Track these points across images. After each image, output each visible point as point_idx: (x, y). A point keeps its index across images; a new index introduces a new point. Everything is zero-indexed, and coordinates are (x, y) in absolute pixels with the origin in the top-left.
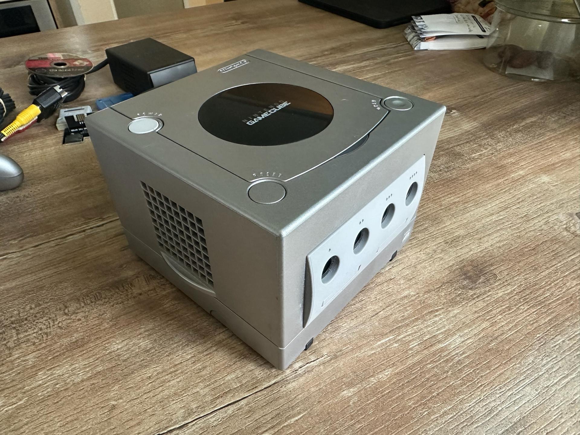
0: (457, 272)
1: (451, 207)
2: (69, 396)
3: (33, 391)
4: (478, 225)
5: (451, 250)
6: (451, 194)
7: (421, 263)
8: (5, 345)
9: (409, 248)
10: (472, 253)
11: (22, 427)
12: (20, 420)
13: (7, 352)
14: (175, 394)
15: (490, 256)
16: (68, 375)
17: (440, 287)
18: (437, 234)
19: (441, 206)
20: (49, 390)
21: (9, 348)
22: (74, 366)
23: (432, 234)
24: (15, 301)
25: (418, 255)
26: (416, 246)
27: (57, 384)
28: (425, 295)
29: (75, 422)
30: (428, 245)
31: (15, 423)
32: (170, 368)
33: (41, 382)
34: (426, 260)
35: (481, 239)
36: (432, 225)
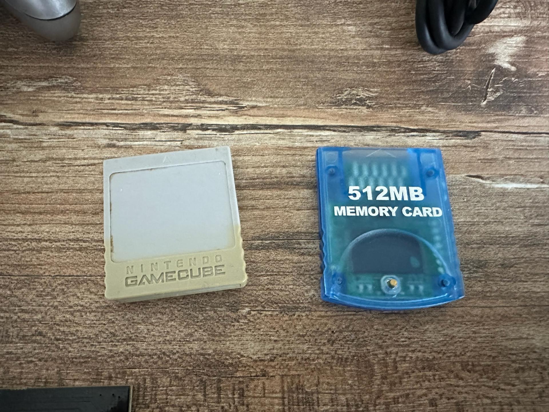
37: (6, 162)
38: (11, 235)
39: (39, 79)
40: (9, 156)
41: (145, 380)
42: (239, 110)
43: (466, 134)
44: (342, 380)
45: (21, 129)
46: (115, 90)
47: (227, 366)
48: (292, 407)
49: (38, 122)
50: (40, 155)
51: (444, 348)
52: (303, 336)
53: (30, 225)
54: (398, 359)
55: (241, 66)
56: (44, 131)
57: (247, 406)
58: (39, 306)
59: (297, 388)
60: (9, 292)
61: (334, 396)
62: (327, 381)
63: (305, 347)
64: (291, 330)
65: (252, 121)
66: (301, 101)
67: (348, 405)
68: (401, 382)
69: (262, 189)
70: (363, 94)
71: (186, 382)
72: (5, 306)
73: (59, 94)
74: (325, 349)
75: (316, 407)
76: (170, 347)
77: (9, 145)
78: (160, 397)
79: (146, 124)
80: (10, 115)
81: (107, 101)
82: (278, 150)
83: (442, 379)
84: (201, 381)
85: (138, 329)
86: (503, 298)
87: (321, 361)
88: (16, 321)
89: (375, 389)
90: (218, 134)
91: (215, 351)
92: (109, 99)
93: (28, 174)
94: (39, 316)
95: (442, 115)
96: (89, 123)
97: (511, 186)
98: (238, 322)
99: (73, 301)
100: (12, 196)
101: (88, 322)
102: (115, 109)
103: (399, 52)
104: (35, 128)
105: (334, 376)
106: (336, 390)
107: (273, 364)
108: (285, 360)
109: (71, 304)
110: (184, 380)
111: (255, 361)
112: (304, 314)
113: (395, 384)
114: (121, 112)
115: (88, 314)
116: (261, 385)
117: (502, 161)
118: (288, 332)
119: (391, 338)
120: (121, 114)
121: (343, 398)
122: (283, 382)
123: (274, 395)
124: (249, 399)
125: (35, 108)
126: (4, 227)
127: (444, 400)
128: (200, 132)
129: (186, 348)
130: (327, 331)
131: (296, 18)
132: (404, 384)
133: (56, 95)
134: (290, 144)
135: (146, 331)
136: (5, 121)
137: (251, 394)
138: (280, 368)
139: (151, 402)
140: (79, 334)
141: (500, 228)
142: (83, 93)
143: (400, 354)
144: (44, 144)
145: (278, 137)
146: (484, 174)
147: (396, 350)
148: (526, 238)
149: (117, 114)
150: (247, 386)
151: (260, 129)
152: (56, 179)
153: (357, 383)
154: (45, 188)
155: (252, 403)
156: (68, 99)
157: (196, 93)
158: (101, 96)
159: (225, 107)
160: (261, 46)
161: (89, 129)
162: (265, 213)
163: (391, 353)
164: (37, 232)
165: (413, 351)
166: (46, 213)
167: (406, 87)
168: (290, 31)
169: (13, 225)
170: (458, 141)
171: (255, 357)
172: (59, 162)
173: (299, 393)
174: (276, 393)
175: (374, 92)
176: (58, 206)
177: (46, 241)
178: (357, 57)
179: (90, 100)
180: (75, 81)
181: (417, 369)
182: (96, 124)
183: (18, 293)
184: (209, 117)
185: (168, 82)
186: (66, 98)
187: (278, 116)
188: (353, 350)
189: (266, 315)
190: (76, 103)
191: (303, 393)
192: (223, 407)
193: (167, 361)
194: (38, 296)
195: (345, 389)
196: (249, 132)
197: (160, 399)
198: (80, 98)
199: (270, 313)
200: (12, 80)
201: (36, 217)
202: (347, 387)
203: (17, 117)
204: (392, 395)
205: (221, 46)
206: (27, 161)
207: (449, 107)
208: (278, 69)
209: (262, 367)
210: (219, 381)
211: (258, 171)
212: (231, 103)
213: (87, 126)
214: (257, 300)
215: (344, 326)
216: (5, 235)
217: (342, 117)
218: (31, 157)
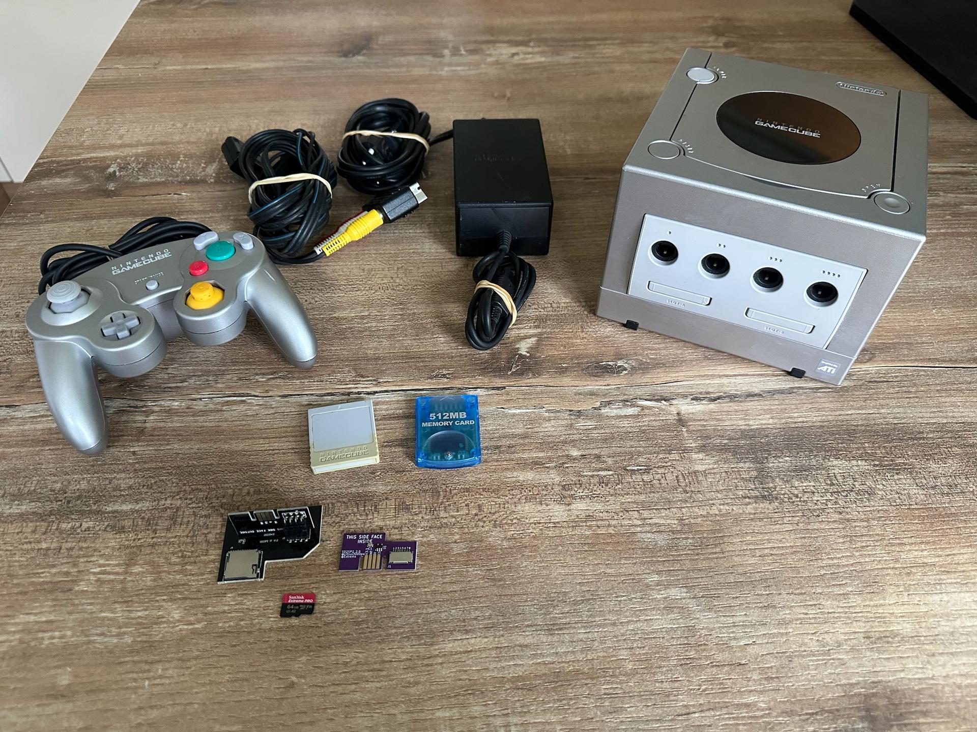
0: (856, 699)
1: (914, 570)
2: (250, 644)
3: (215, 616)
4: (945, 627)
5: (868, 654)
6: (927, 543)
7: (803, 657)
8: (206, 535)
9: (797, 620)
10: (902, 675)
11: (189, 660)
12: (191, 650)
13: (204, 546)
14: (368, 704)
15: (931, 696)
16: (257, 613)
17: (813, 714)
18: (860, 615)
19: (897, 561)
20: (232, 624)
21: (208, 542)
22: (268, 604)
23: (852, 610)
24: (234, 474)
25: (806, 640)
26: (813, 621)
27: (243, 620)
28: (779, 717)
29: (245, 683)
30: (834, 628)
31: (184, 651)
32: (375, 663)
33: (226, 608)
34: (814, 656)
35: (933, 655)
36: (860, 593)
37: (253, 415)
38: (258, 449)
39: (268, 374)
40: (254, 413)
41: (329, 505)
42: (378, 384)
43: (498, 388)
44: (424, 499)
45: (260, 399)
46: (311, 377)
47: (369, 496)
48: (400, 511)
49: (269, 396)
50: (271, 411)
51: (475, 483)
52: (407, 482)
53: (268, 443)
54: (452, 489)
55: (380, 362)
56: (273, 400)
57: (378, 512)
58: (275, 478)
59: (402, 503)
60: (259, 473)
61: (420, 506)
62: (417, 499)
63: (407, 486)
64: (401, 480)
65: (385, 389)
66: (412, 377)
68: (452, 498)
69: (389, 420)
70: (445, 372)
71: (348, 504)
72: (257, 479)
73: (280, 381)
74: (417, 487)
77: (254, 407)
78: (336, 511)
80: (253, 393)
81: (306, 383)
82: (398, 402)
83: (472, 496)
85: (325, 484)
88: (263, 485)
90: (367, 396)
92: (308, 382)
93: (265, 421)
94: (275, 482)
95: (486, 380)
96: (297, 394)
97: (518, 411)
98: (375, 478)
100: (257, 431)
101: (300, 483)
102: (311, 387)
103: (466, 350)
104: (267, 398)
108: (397, 492)
109: (291, 476)
111: (383, 494)
112: (407, 473)
113: (449, 499)
114: (314, 388)
115: (300, 480)
116: (385, 503)
117: (515, 400)
119: (449, 480)
122: (395, 501)
123: (391, 507)
124: (379, 509)
125: (267, 389)
126: (254, 445)
128: (357, 395)
129: (349, 490)
130: (419, 479)
131: (411, 335)
132: (454, 498)
133: (278, 382)
135: (329, 485)
136: (251, 396)
137: (380, 507)
139: (331, 513)
140: (295, 488)
141: (509, 431)
142: (293, 380)
143: (453, 487)
144: (273, 406)
145: (398, 395)
146: (505, 407)
147: (452, 485)
148: (522, 435)
149: (312, 389)
151: (389, 392)
153: (431, 500)
154: (275, 426)
157: (355, 377)
158: (303, 381)
159: (370, 382)
160: (391, 351)
161: (297, 397)
162: (390, 431)
163: (449, 486)
164: (272, 446)
165: (460, 485)
166: (276, 438)
167: (469, 367)
168: (407, 342)
169: (260, 444)
170: (493, 392)
171: (382, 492)
173: (403, 505)
175: (452, 370)
177: (277, 450)
178: (443, 354)
179: (297, 383)
180: (288, 374)
181: (461, 492)
182: (301, 395)
183: (264, 473)
184: (362, 388)
185: (340, 372)
186: (284, 383)
187: (399, 386)
190: (290, 385)
193: (339, 496)
194: (274, 474)
195: (425, 503)
196: (383, 394)
198: (292, 382)
199: (391, 474)
200: (253, 375)
201: (271, 439)
202: (426, 501)
203: (257, 394)
204: (447, 503)
205: (369, 352)
206: (265, 414)
207: (491, 376)
208: (400, 363)
212: (374, 380)
213: (295, 396)
214: (384, 469)
216: (255, 449)
217: (433, 384)
218: (267, 413)
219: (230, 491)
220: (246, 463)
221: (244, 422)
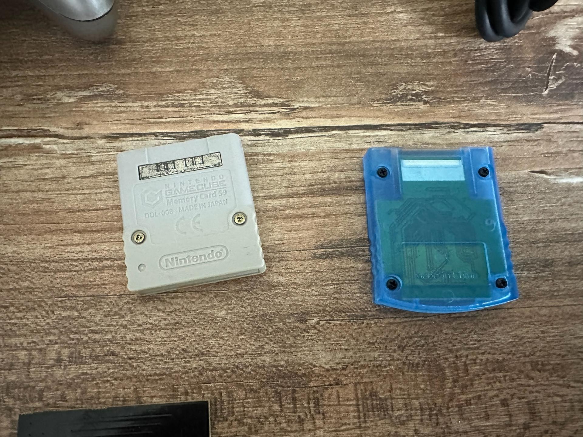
37: (56, 180)
38: (71, 256)
39: (79, 88)
40: (58, 173)
41: (221, 394)
42: (291, 112)
43: (528, 127)
44: (414, 385)
45: (67, 143)
46: (160, 96)
47: (301, 377)
48: (367, 413)
49: (84, 135)
50: (90, 170)
51: (513, 349)
52: (373, 344)
53: (89, 244)
54: (468, 362)
55: (289, 64)
56: (91, 145)
57: (323, 414)
58: (109, 326)
59: (371, 395)
60: (76, 314)
61: (408, 402)
62: (399, 386)
63: (376, 354)
64: (361, 338)
65: (305, 124)
66: (355, 100)
67: (422, 409)
68: (472, 385)
69: (321, 195)
70: (419, 89)
71: (261, 394)
72: (74, 327)
73: (103, 104)
74: (395, 355)
75: (390, 412)
76: (242, 360)
77: (57, 161)
78: (237, 409)
79: (196, 132)
80: (53, 129)
81: (153, 109)
82: (335, 153)
83: (513, 380)
84: (276, 392)
85: (209, 344)
86: (571, 296)
87: (392, 367)
88: (87, 342)
89: (448, 391)
90: (271, 139)
91: (287, 362)
92: (155, 106)
93: (80, 191)
94: (109, 336)
95: (502, 108)
96: (136, 134)
97: (576, 180)
98: (308, 332)
99: (141, 319)
100: (67, 215)
101: (159, 340)
102: (162, 118)
103: (454, 40)
104: (81, 141)
105: (406, 382)
106: (409, 395)
107: (345, 372)
108: (357, 368)
109: (140, 322)
110: (259, 393)
111: (328, 370)
112: (372, 322)
113: (466, 387)
114: (168, 120)
115: (158, 332)
116: (335, 394)
117: (566, 155)
118: (357, 340)
119: (460, 342)
120: (168, 122)
121: (416, 403)
122: (356, 390)
123: (348, 403)
124: (325, 407)
125: (79, 120)
126: (63, 247)
127: (516, 400)
128: (253, 138)
129: (259, 361)
130: (397, 338)
131: (342, 7)
132: (475, 386)
133: (99, 105)
134: (347, 147)
135: (217, 346)
136: (50, 136)
137: (326, 403)
138: (352, 376)
139: (228, 415)
140: (151, 352)
141: (566, 225)
142: (126, 101)
143: (470, 357)
144: (93, 159)
145: (334, 139)
146: (548, 169)
147: (466, 353)
149: (165, 123)
150: (322, 395)
151: (314, 131)
152: (110, 195)
153: (429, 388)
154: (100, 205)
155: (327, 412)
156: (112, 108)
157: (245, 96)
158: (146, 104)
159: (276, 109)
160: (308, 41)
161: (138, 140)
162: (326, 220)
163: (461, 356)
164: (96, 251)
165: (483, 354)
166: (103, 230)
167: (463, 79)
168: (337, 22)
169: (73, 245)
170: (520, 135)
171: (327, 367)
172: (111, 177)
173: (373, 400)
174: (351, 400)
175: (431, 85)
176: (115, 223)
177: (107, 260)
178: (410, 48)
179: (135, 109)
180: (117, 88)
181: (488, 371)
182: (145, 134)
183: (85, 314)
184: (261, 121)
185: (214, 86)
186: (110, 108)
187: (332, 117)
188: (424, 355)
189: (335, 325)
190: (121, 112)
191: (376, 400)
192: (299, 417)
193: (241, 375)
194: (105, 316)
195: (418, 394)
196: (303, 135)
197: (237, 412)
198: (124, 107)
199: (338, 322)
200: (51, 91)
201: (95, 235)
202: (419, 391)
203: (61, 131)
204: (463, 397)
205: (266, 42)
206: (78, 177)
207: (510, 99)
208: (328, 66)
209: (335, 376)
210: (294, 391)
211: (316, 177)
212: (283, 105)
213: (136, 137)
214: (324, 310)
215: (413, 332)
216: (65, 256)
217: (399, 114)
218: (82, 173)
219: (22, 355)
220: (50, 290)
221: (40, 195)
